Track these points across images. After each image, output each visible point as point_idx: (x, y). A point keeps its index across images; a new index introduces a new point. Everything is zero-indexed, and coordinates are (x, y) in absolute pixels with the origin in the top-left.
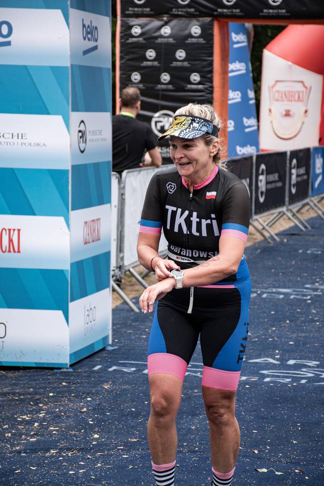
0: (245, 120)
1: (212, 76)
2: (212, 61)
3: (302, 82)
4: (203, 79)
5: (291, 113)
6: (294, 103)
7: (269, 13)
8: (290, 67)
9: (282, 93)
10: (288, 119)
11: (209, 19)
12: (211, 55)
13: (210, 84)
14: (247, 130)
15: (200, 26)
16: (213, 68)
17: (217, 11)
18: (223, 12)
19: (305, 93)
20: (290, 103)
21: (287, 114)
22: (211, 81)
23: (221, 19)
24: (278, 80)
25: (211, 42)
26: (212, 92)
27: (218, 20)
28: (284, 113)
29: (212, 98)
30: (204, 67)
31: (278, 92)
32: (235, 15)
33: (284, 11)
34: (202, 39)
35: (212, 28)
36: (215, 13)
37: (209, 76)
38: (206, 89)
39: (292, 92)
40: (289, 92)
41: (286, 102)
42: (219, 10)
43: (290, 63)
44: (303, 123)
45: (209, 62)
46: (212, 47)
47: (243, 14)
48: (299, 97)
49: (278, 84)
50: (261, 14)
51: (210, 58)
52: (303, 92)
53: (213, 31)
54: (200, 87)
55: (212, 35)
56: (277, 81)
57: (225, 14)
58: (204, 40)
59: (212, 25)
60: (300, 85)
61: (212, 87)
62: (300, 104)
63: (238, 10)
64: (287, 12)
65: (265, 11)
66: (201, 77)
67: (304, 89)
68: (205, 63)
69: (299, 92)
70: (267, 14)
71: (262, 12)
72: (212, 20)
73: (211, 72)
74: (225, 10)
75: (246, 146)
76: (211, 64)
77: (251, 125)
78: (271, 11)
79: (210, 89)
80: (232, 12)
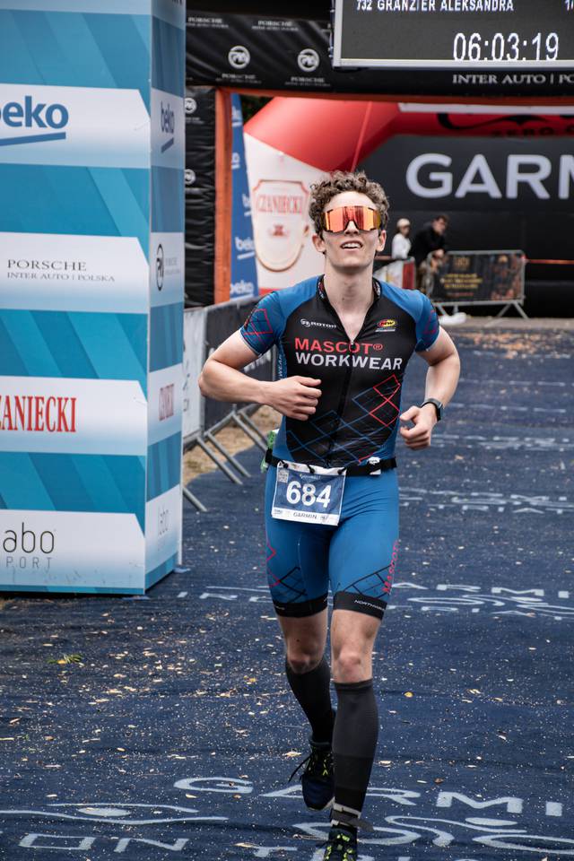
0: (238, 241)
1: (214, 175)
2: (214, 152)
3: (300, 183)
4: (199, 179)
5: (284, 230)
6: (287, 214)
7: (299, 82)
8: (282, 159)
9: (269, 200)
10: (279, 241)
11: (207, 89)
12: (212, 142)
13: (211, 187)
14: (241, 257)
15: (194, 98)
16: (214, 163)
17: (220, 76)
18: (230, 79)
19: (304, 199)
20: (282, 215)
21: (279, 232)
22: (212, 181)
23: (225, 89)
24: (265, 178)
25: (212, 123)
26: (213, 199)
27: (221, 90)
28: (274, 230)
29: (214, 208)
30: (203, 160)
31: (264, 197)
32: (248, 84)
33: (321, 80)
34: (197, 119)
35: (213, 102)
36: (218, 80)
37: (209, 174)
38: (205, 193)
39: (285, 198)
40: (280, 198)
41: (275, 214)
42: (224, 75)
43: (281, 153)
44: (302, 246)
45: (209, 153)
46: (213, 130)
47: (260, 82)
48: (295, 205)
49: (264, 185)
50: (287, 83)
51: (211, 148)
52: (301, 198)
53: (214, 107)
54: (196, 190)
55: (213, 113)
56: (262, 181)
57: (232, 81)
58: (201, 120)
59: (213, 98)
60: (298, 187)
61: (214, 191)
62: (298, 216)
63: (252, 77)
64: (326, 82)
65: (293, 79)
66: (197, 175)
67: (303, 195)
68: (202, 155)
69: (295, 199)
70: (296, 84)
71: (289, 80)
72: (213, 91)
73: (212, 168)
74: (233, 76)
75: (239, 282)
76: (212, 156)
77: (247, 249)
78: (302, 79)
79: (211, 194)
80: (244, 79)
